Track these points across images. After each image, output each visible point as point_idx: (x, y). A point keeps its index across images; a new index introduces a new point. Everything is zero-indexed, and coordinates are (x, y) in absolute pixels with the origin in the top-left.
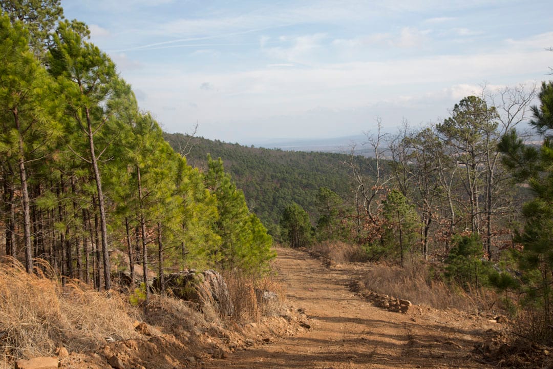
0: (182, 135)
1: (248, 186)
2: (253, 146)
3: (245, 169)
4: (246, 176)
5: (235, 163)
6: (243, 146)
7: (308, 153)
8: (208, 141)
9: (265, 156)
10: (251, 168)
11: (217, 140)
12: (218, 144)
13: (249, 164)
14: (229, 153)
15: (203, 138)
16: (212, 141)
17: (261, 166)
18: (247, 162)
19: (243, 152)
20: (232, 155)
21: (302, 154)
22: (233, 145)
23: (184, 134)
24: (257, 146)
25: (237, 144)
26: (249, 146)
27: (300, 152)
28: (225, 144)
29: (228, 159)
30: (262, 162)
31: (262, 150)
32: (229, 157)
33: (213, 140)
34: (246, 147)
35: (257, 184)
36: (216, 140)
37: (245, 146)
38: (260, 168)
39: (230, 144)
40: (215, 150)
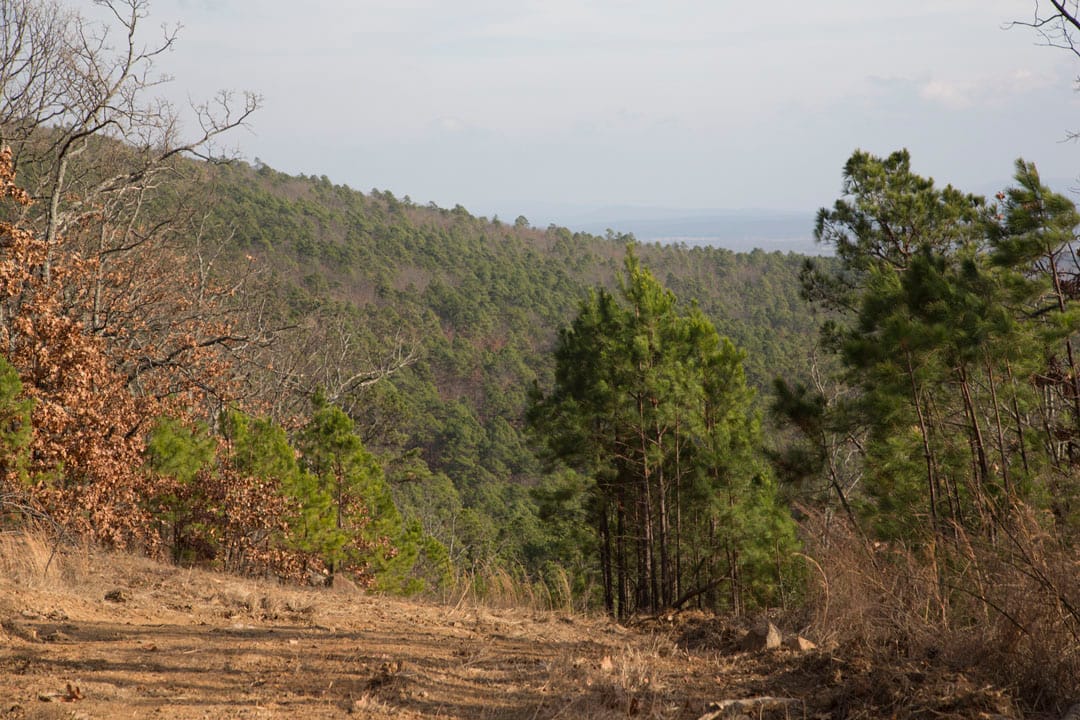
0: (241, 166)
1: (488, 368)
2: (521, 220)
3: (481, 304)
4: (485, 327)
5: (443, 279)
7: (739, 256)
8: (346, 195)
9: (567, 261)
10: (507, 298)
11: (382, 190)
12: (384, 205)
13: (502, 287)
14: (423, 242)
15: (325, 182)
16: (360, 194)
17: (548, 295)
18: (493, 277)
19: (482, 239)
20: (436, 248)
21: (718, 261)
22: (443, 212)
23: (252, 164)
24: (539, 221)
25: (459, 211)
26: (508, 219)
27: (708, 249)
28: (413, 207)
29: (418, 264)
30: (553, 280)
31: (559, 237)
32: (424, 257)
33: (366, 191)
34: (496, 222)
35: (527, 361)
36: (375, 192)
37: (490, 219)
38: (545, 303)
39: (432, 209)
40: (370, 226)
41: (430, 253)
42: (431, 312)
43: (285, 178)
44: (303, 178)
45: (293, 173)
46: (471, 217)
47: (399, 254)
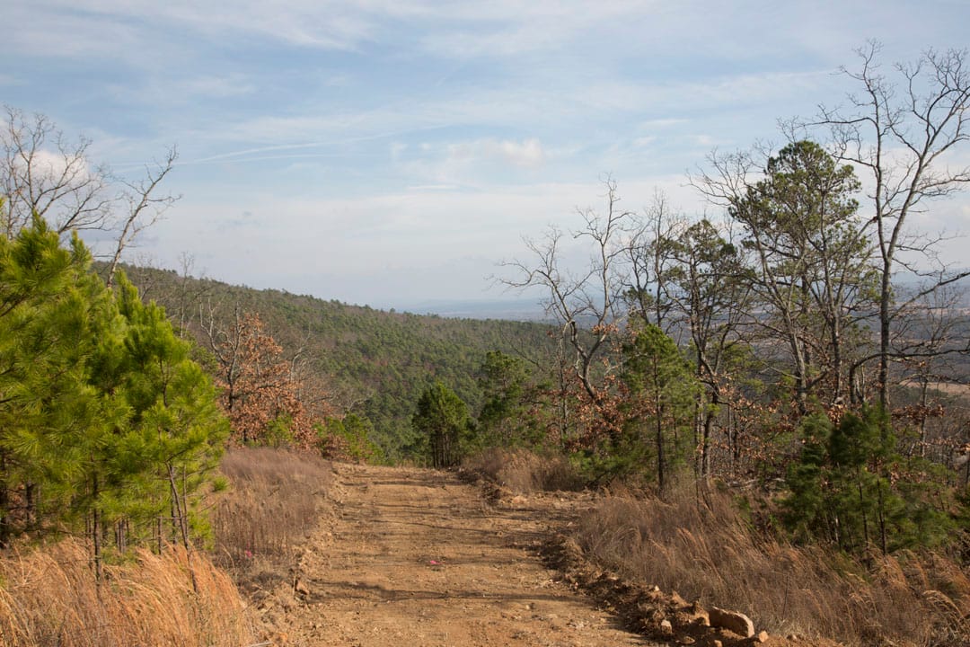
0: (277, 292)
1: (382, 373)
2: (392, 310)
3: (378, 347)
4: (380, 357)
5: (362, 337)
6: (377, 310)
7: (481, 322)
8: (320, 303)
9: (412, 327)
10: (388, 344)
11: (335, 300)
12: (336, 306)
13: (386, 339)
14: (353, 321)
15: (311, 297)
16: (325, 302)
17: (405, 342)
18: (382, 335)
19: (377, 319)
20: (358, 324)
21: (473, 324)
22: (360, 308)
23: (281, 291)
24: (400, 310)
25: (367, 307)
26: (387, 310)
27: (469, 319)
28: (348, 306)
29: (351, 330)
30: (406, 335)
31: (408, 317)
32: (353, 328)
33: (328, 300)
34: (382, 311)
35: (398, 369)
36: (332, 301)
37: (380, 310)
38: (403, 344)
39: (356, 307)
40: (331, 316)
41: (356, 326)
42: (358, 351)
43: (295, 297)
44: (302, 296)
45: (299, 294)
46: (372, 310)
47: (344, 327)
